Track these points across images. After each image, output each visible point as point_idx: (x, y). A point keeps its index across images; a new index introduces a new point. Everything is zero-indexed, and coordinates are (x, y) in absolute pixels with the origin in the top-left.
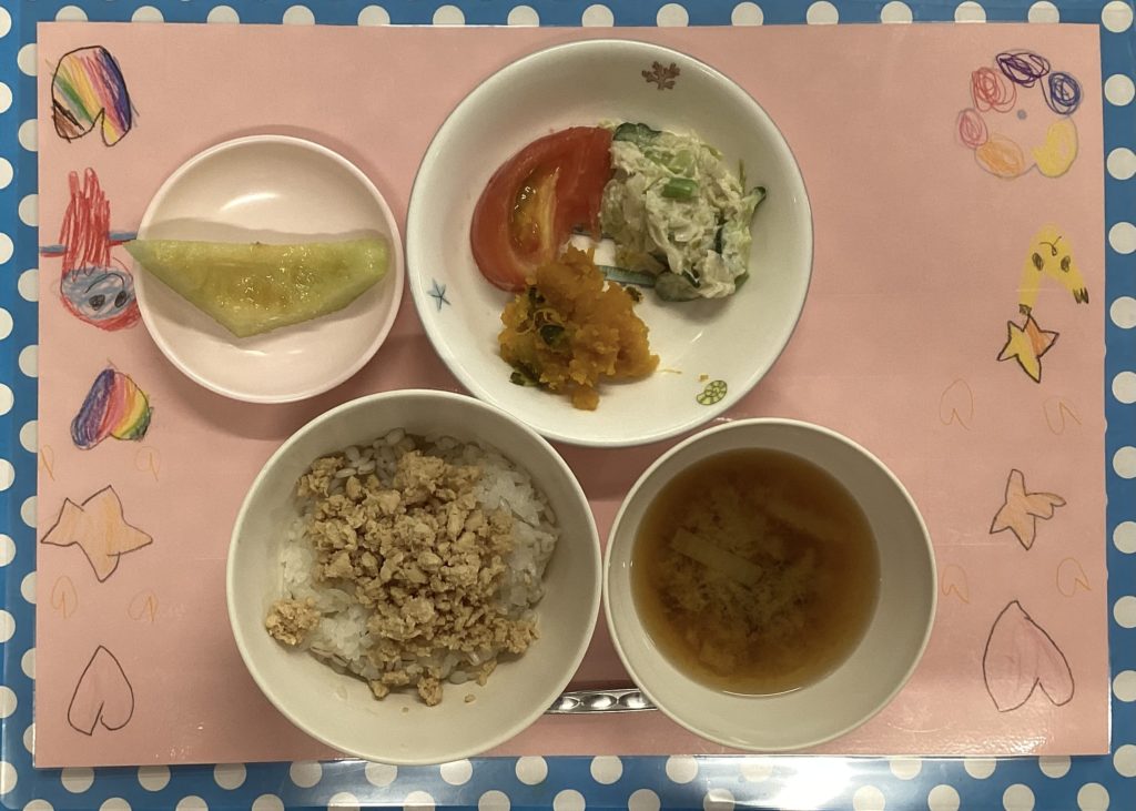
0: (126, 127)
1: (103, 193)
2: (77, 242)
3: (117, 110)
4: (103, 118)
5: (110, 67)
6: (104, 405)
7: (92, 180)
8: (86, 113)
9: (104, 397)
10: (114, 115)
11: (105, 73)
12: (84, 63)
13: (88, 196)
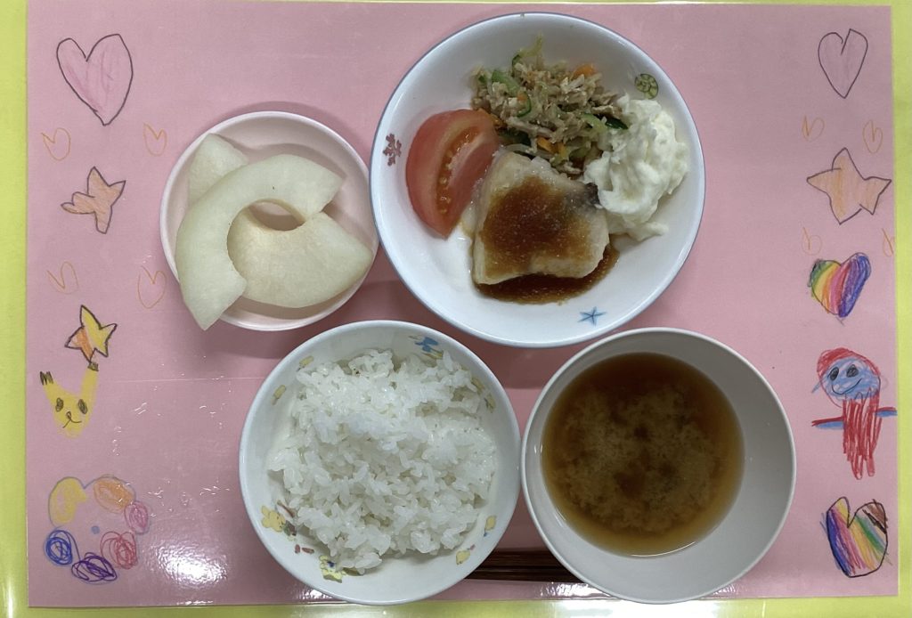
0: (830, 513)
1: (848, 460)
2: (868, 419)
3: (837, 526)
4: (848, 520)
5: (844, 562)
6: (846, 289)
7: (856, 471)
8: (861, 523)
9: (846, 295)
10: (840, 523)
11: (847, 556)
12: (862, 562)
13: (860, 457)
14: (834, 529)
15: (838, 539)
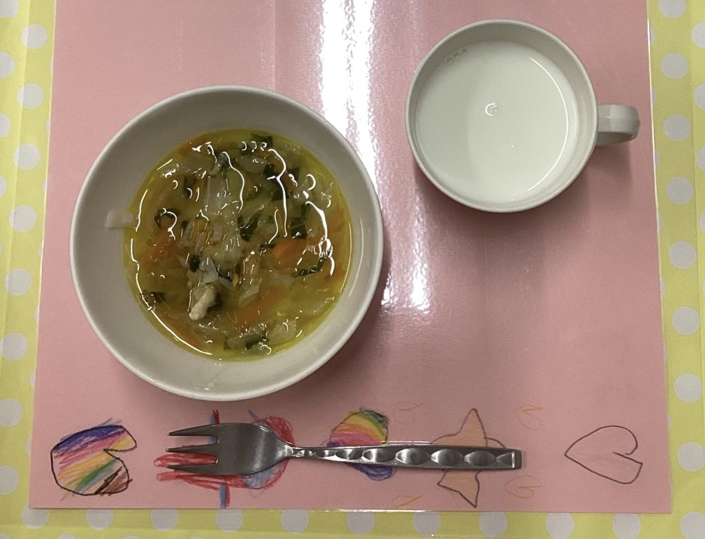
0: (120, 430)
3: (106, 438)
4: (112, 450)
5: (69, 444)
7: (164, 460)
8: (108, 465)
10: (109, 440)
11: (74, 448)
12: (67, 465)
14: (103, 434)
15: (92, 439)
